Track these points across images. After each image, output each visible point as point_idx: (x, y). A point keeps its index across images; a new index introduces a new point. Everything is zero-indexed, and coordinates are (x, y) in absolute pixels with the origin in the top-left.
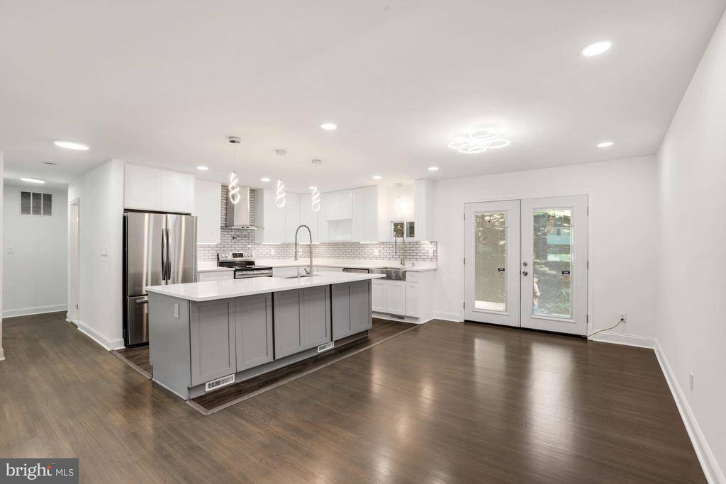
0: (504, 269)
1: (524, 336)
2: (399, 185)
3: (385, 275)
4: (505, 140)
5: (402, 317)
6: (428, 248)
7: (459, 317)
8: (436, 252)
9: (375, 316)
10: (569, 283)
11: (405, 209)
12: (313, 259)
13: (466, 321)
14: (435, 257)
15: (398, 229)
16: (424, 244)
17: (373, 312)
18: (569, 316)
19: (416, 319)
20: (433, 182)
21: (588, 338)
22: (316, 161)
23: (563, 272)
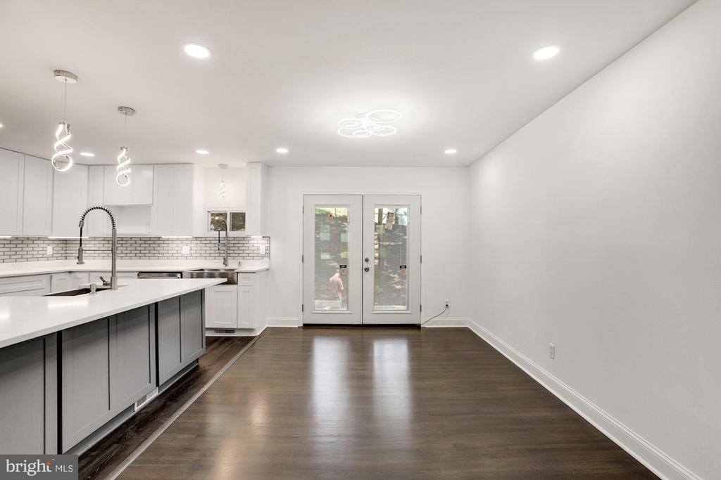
0: (346, 266)
1: (367, 332)
2: (223, 166)
3: (225, 280)
4: (393, 128)
5: (232, 331)
6: (258, 244)
7: (296, 321)
8: (268, 249)
9: (208, 334)
10: (405, 276)
11: (229, 198)
12: (118, 262)
13: (304, 325)
14: (268, 254)
15: (219, 222)
16: (253, 239)
17: (206, 329)
18: (405, 308)
19: (251, 330)
20: (269, 167)
21: (422, 326)
22: (126, 110)
23: (401, 267)
